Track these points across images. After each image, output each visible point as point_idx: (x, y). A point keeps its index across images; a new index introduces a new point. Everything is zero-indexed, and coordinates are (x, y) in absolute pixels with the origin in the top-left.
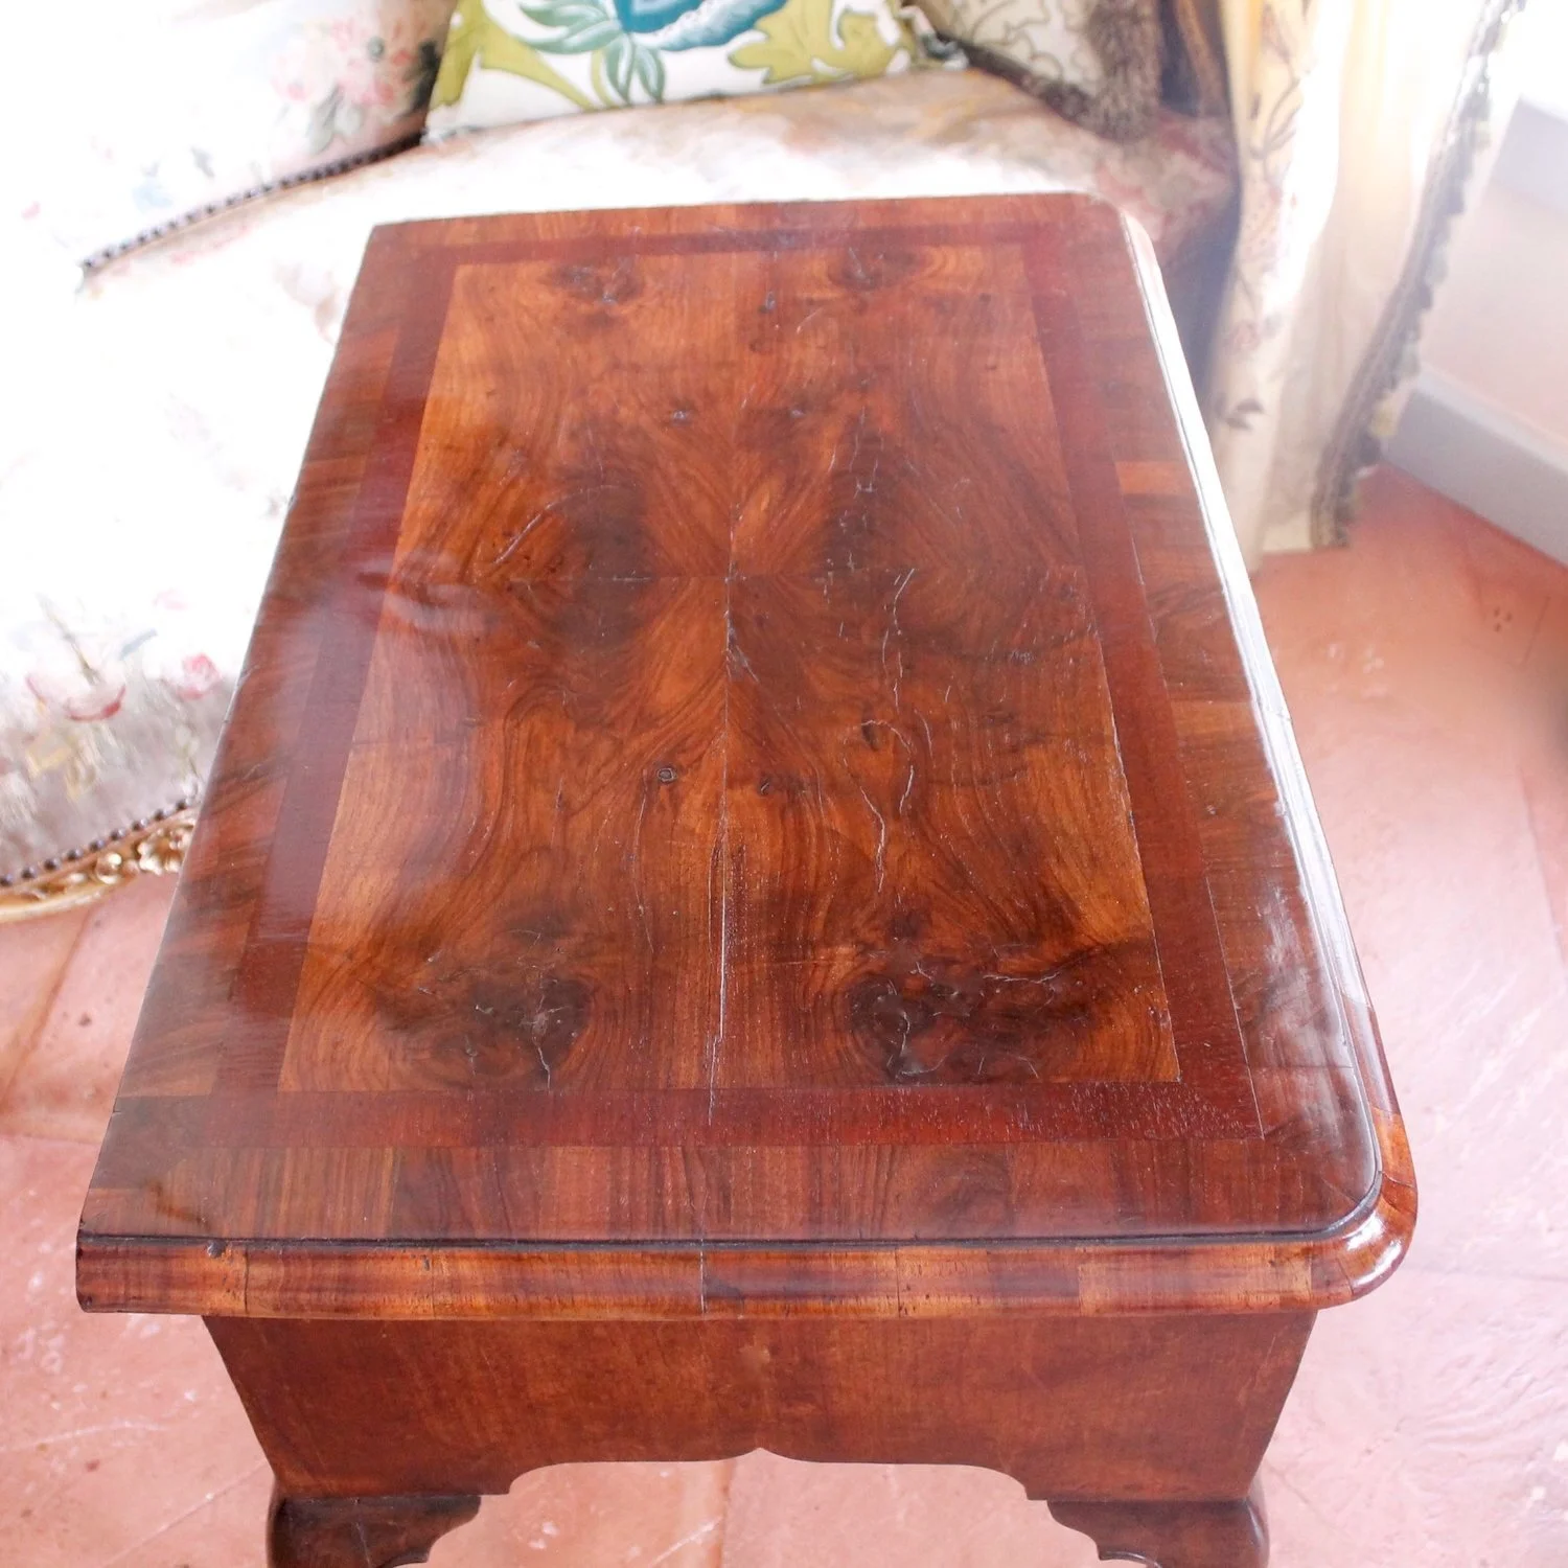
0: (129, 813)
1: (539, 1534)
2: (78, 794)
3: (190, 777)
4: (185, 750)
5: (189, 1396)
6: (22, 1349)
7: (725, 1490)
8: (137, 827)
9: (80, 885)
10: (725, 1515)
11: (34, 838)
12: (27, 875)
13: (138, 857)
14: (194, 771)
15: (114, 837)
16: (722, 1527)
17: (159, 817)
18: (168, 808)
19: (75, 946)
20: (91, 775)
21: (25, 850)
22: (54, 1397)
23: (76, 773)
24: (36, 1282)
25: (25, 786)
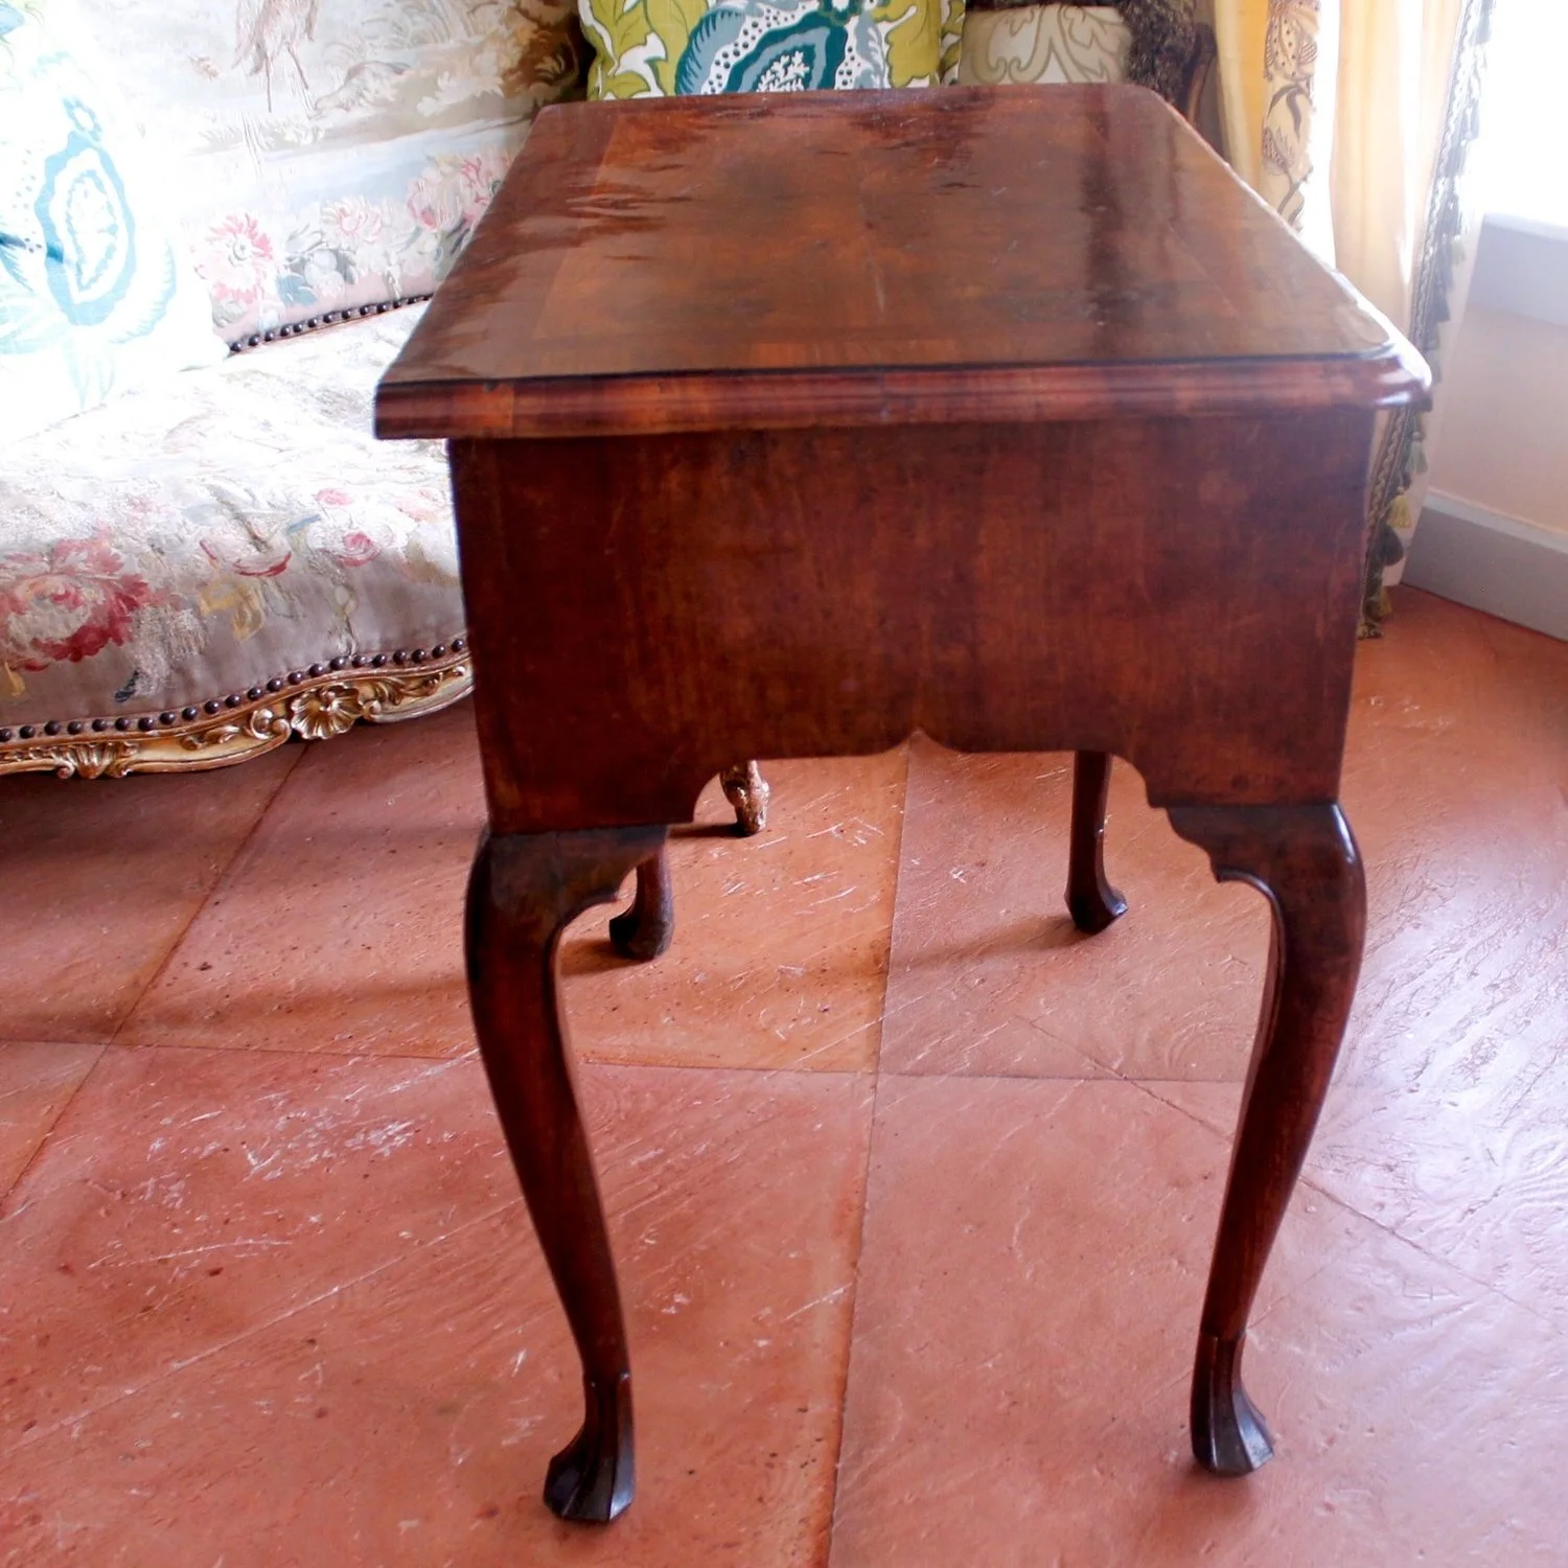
0: (287, 661)
1: (670, 1303)
2: (244, 636)
3: (345, 637)
4: (344, 608)
5: (314, 1219)
6: (143, 1192)
7: (854, 1264)
8: (292, 680)
9: (234, 737)
10: (855, 1281)
11: (198, 673)
12: (187, 716)
13: (289, 715)
14: (349, 630)
15: (271, 687)
16: (853, 1290)
17: (313, 672)
18: (324, 665)
19: (195, 918)
20: (256, 617)
21: (190, 684)
22: (175, 1226)
23: (242, 614)
24: (157, 1145)
25: (196, 621)
